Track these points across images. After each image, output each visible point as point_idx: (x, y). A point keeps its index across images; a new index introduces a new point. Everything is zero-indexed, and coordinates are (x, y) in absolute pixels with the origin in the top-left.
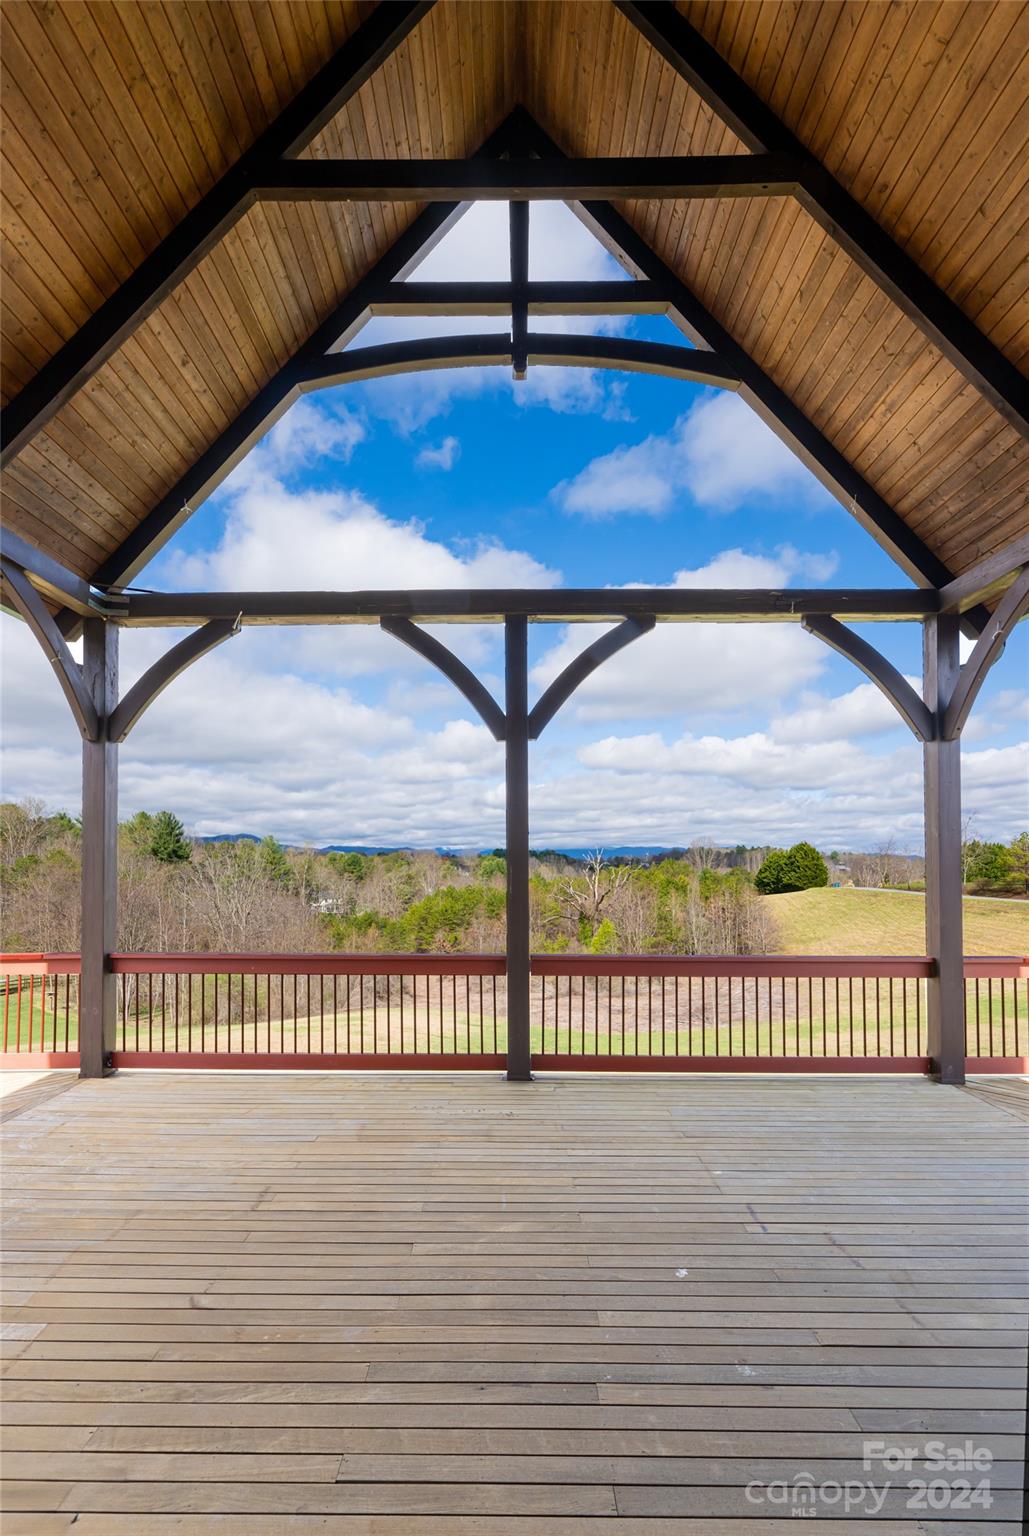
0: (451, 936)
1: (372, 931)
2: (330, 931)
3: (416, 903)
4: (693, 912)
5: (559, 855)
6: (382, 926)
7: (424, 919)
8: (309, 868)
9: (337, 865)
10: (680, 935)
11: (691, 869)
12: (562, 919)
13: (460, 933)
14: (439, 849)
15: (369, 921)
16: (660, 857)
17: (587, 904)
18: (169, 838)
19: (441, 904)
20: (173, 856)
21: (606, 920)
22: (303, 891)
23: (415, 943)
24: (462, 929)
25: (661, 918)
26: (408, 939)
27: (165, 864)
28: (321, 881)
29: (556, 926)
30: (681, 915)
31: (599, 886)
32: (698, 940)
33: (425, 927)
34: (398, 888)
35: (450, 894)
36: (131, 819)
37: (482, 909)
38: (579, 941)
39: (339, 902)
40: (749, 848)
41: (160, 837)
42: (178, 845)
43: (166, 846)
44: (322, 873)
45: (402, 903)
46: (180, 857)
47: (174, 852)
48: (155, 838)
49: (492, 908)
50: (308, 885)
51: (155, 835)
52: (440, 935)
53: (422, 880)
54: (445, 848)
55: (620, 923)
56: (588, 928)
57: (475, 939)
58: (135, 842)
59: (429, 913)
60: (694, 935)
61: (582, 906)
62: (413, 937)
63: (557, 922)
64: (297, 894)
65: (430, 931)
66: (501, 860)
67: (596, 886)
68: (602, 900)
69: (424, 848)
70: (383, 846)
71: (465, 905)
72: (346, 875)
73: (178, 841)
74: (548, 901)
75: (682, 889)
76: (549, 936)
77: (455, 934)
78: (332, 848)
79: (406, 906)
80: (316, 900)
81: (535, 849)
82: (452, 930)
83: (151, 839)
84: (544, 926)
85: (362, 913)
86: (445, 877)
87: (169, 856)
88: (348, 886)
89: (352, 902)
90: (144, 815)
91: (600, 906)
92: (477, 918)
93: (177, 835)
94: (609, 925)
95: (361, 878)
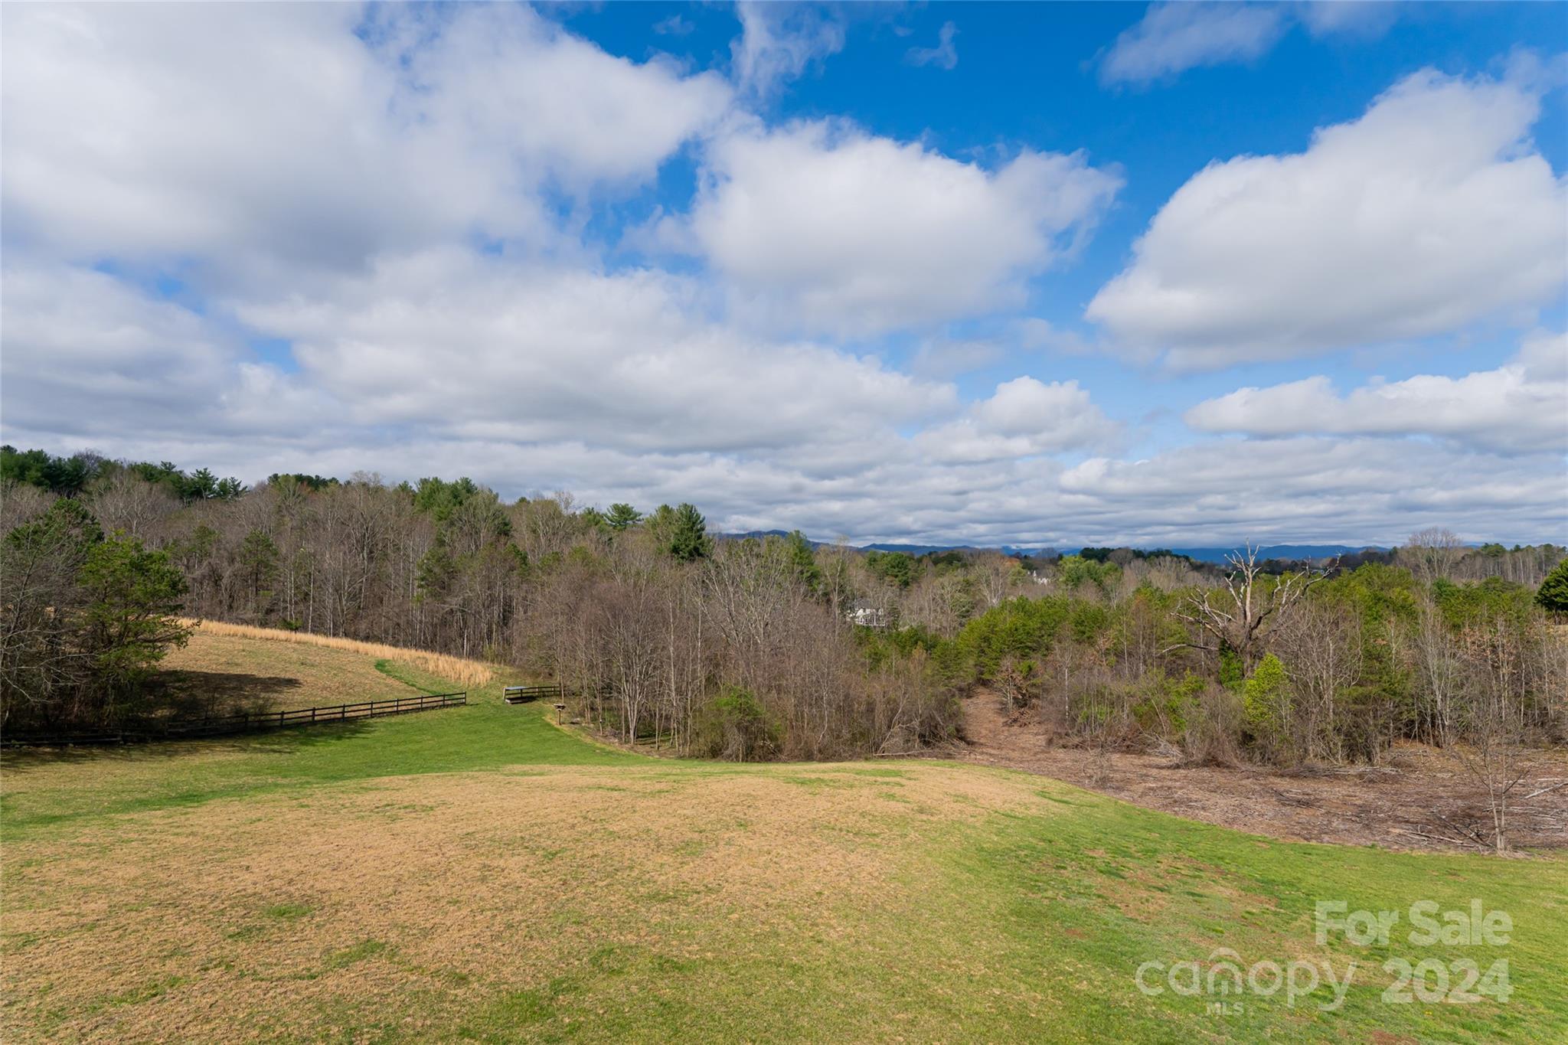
0: (1024, 665)
1: (918, 653)
2: (866, 650)
3: (977, 617)
4: (1431, 650)
5: (1178, 557)
6: (930, 647)
7: (987, 639)
8: (842, 570)
9: (877, 567)
10: (1409, 685)
11: (1412, 578)
12: (1191, 649)
13: (1036, 661)
14: (1006, 548)
15: (916, 638)
16: (1349, 562)
17: (1232, 628)
18: (690, 534)
19: (1009, 621)
20: (694, 553)
21: (1269, 655)
22: (836, 598)
23: (974, 671)
24: (1039, 655)
25: (1370, 656)
26: (964, 665)
27: (686, 563)
28: (857, 586)
29: (1181, 658)
30: (1406, 655)
31: (1251, 603)
32: (1445, 696)
33: (986, 650)
34: (952, 597)
35: (1022, 607)
36: (654, 513)
37: (1067, 629)
38: (1220, 683)
39: (880, 614)
40: (1509, 548)
41: (682, 534)
42: (699, 541)
43: (687, 542)
44: (858, 576)
45: (958, 616)
46: (700, 555)
47: (696, 549)
48: (677, 534)
49: (1082, 628)
50: (842, 591)
51: (677, 531)
52: (1007, 662)
53: (983, 587)
54: (1013, 547)
55: (1293, 659)
56: (1235, 664)
57: (1058, 671)
58: (658, 538)
59: (993, 632)
60: (1435, 687)
61: (1224, 630)
62: (971, 662)
63: (1183, 653)
64: (829, 601)
65: (994, 655)
66: (1093, 561)
67: (1248, 602)
68: (1259, 622)
69: (986, 546)
70: (936, 545)
71: (1043, 623)
72: (887, 579)
73: (700, 537)
74: (1167, 620)
75: (1406, 611)
76: (1170, 673)
77: (1028, 662)
78: (874, 546)
79: (964, 620)
80: (852, 609)
81: (1142, 549)
82: (1024, 656)
83: (673, 535)
84: (1162, 657)
85: (907, 627)
86: (1014, 584)
87: (691, 554)
88: (888, 593)
89: (894, 613)
90: (666, 508)
91: (1256, 632)
92: (1060, 642)
93: (698, 531)
94: (1274, 661)
95: (906, 584)
